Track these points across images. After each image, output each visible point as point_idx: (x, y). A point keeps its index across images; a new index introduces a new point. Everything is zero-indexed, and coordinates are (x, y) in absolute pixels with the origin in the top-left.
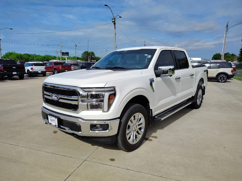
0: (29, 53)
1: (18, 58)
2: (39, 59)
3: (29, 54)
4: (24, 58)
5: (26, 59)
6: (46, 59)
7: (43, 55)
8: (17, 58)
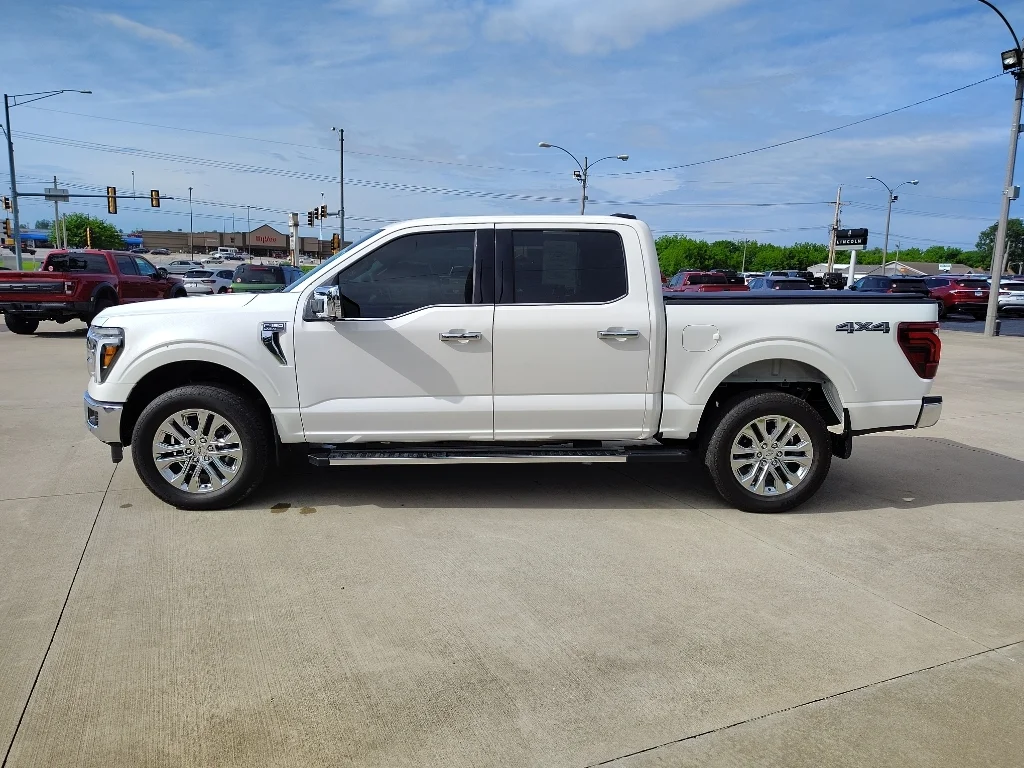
0: (735, 239)
1: (689, 257)
2: (769, 262)
3: (733, 244)
4: (710, 258)
5: (716, 261)
6: (794, 261)
7: (790, 244)
8: (686, 257)
